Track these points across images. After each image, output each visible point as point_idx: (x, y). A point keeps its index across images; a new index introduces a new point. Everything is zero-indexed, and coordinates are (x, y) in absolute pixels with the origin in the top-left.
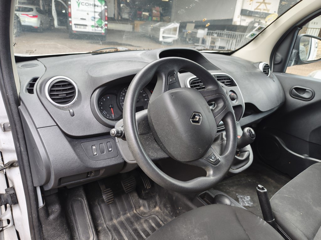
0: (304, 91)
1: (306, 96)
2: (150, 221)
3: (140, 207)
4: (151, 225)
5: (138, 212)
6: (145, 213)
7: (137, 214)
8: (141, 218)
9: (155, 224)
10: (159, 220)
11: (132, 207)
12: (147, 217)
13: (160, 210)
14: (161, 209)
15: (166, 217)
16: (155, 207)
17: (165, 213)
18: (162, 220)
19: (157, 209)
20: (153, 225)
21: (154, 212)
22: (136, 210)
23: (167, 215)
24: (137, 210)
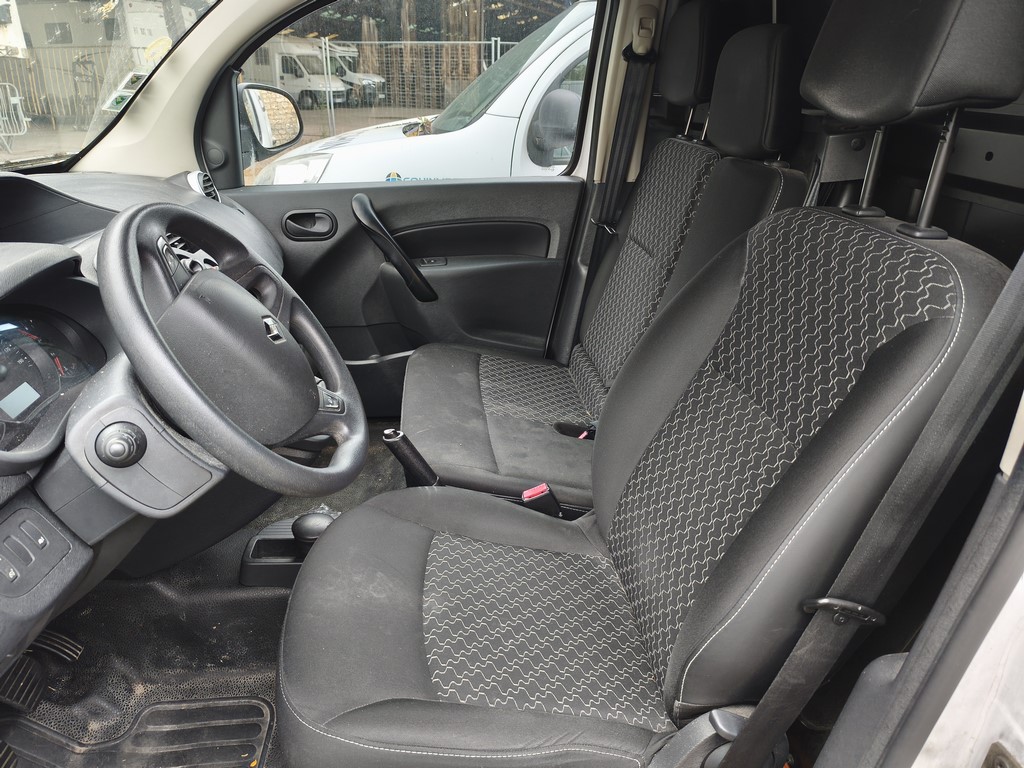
0: (310, 218)
1: (321, 227)
2: (151, 728)
3: (85, 728)
4: (162, 732)
5: (93, 742)
6: (117, 728)
7: (94, 748)
8: (116, 747)
9: (171, 723)
10: (172, 707)
11: (62, 748)
12: (130, 729)
13: (150, 687)
14: (152, 682)
15: (185, 686)
16: (130, 691)
17: (173, 680)
18: (180, 699)
19: (139, 689)
20: (168, 728)
21: (138, 704)
22: (81, 745)
23: (182, 679)
24: (85, 741)
